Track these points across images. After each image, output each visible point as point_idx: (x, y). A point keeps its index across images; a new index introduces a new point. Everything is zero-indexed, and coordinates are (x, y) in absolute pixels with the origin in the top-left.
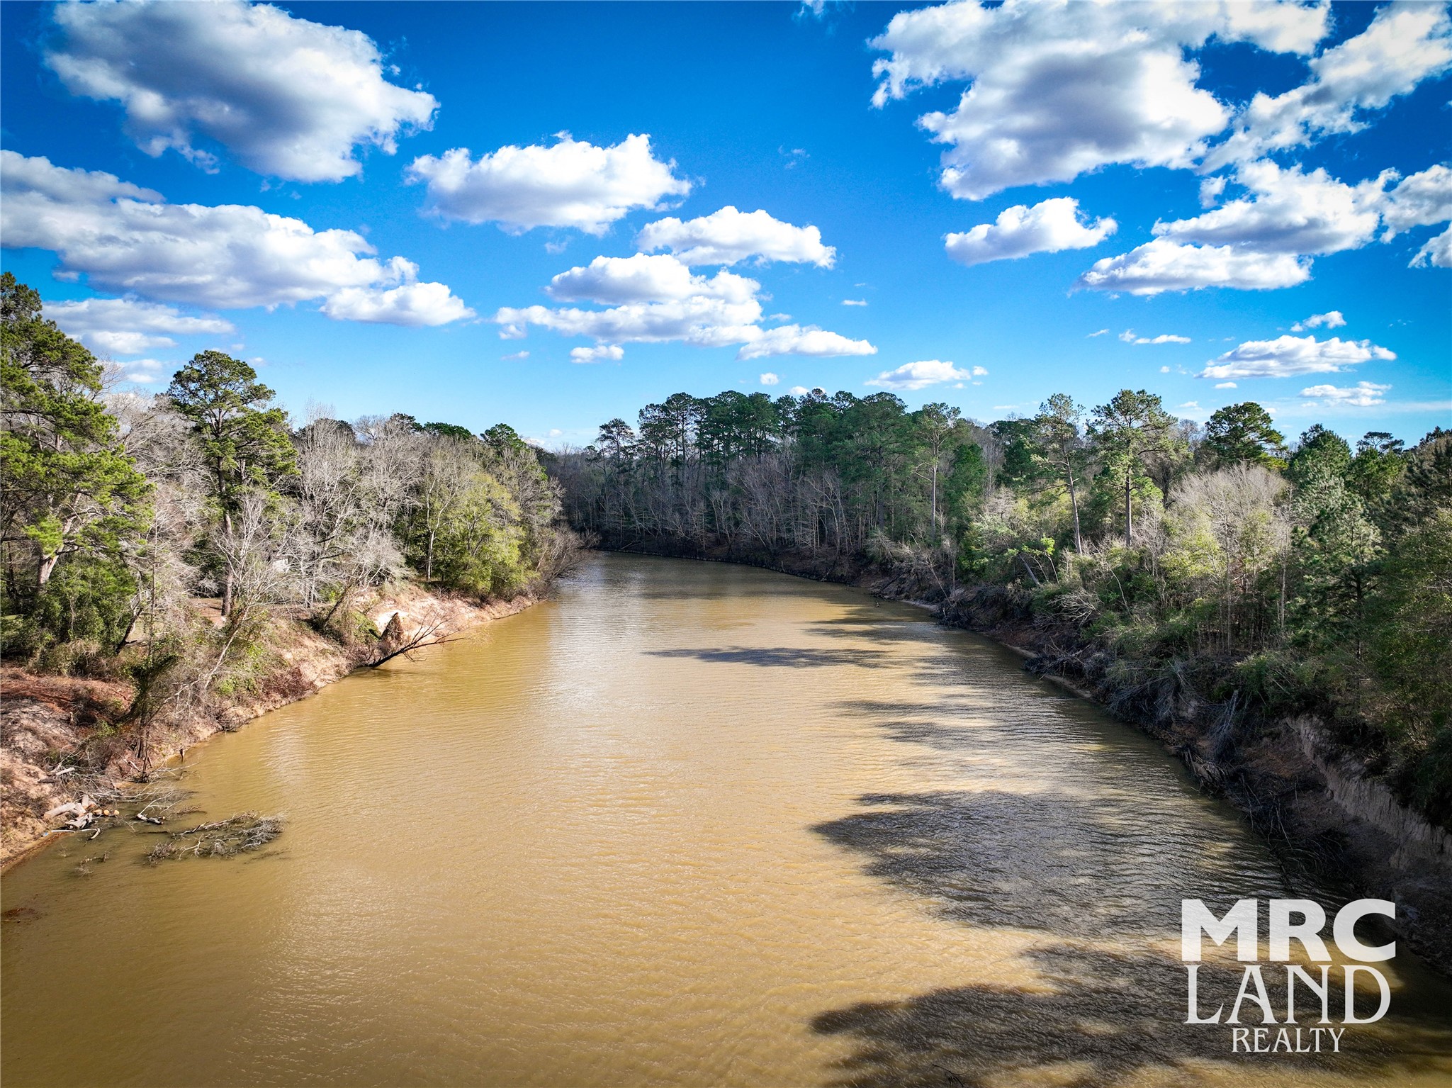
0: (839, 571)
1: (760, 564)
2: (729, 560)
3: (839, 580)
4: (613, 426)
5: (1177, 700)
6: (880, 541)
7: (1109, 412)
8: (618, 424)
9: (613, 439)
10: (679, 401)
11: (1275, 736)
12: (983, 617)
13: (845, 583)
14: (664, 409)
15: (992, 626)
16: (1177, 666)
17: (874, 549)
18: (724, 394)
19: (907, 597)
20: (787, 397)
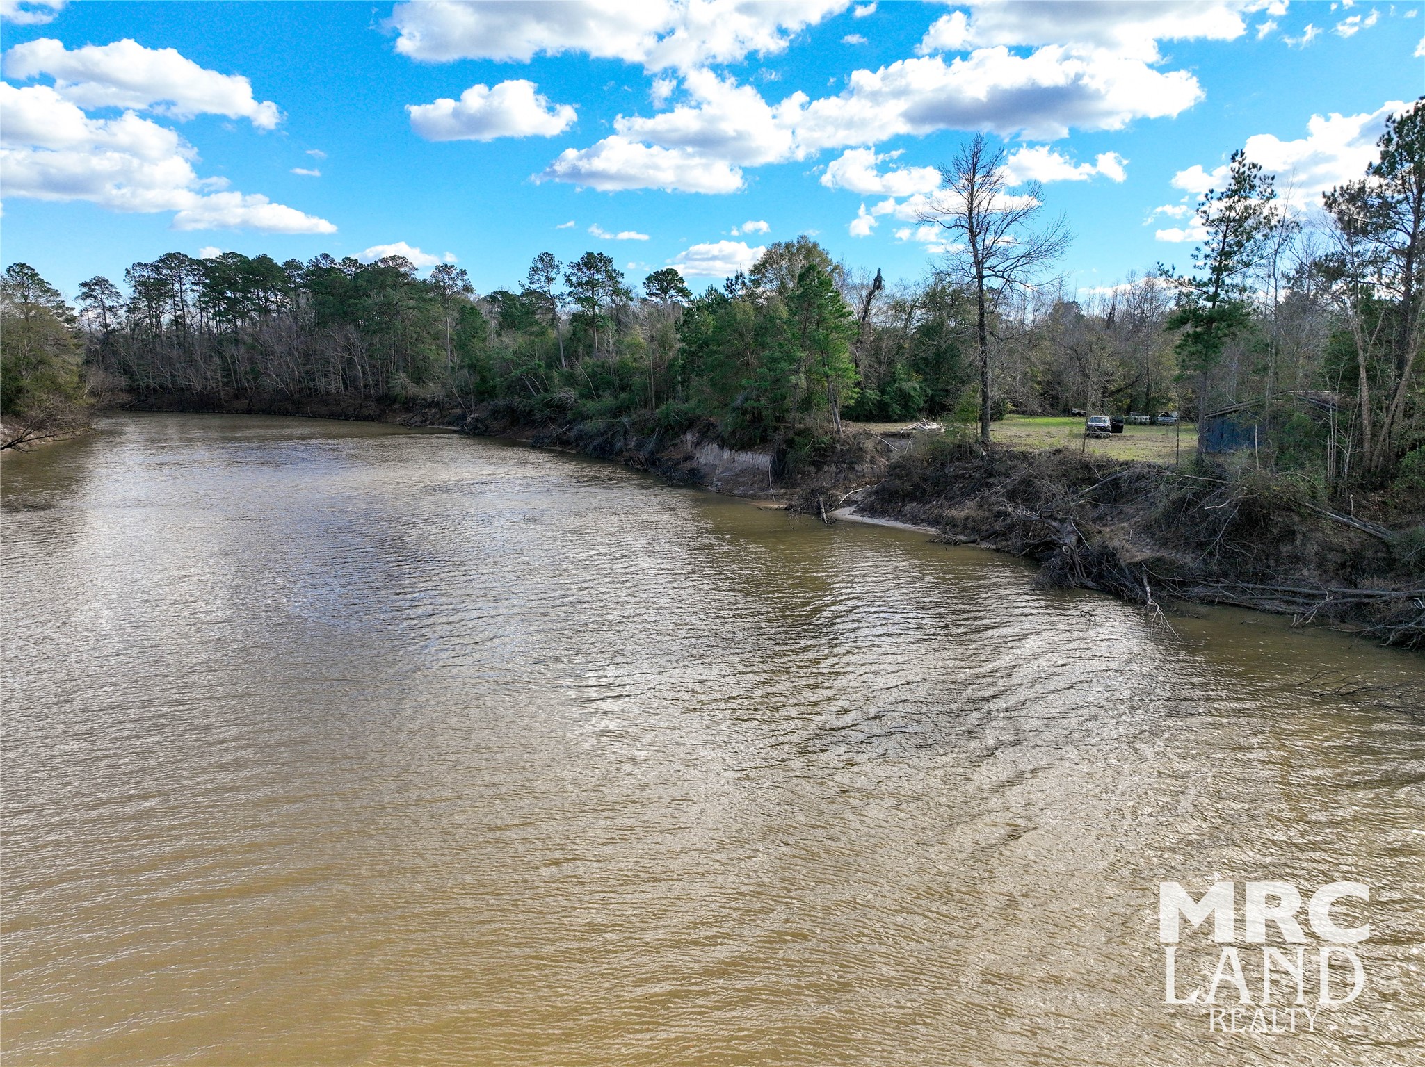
0: (365, 412)
1: (285, 413)
2: (250, 411)
3: (368, 419)
4: (96, 284)
5: (626, 439)
6: (403, 382)
7: (579, 269)
8: (100, 282)
9: (95, 297)
10: (173, 261)
11: (675, 445)
12: (496, 426)
13: (373, 421)
14: (157, 268)
15: (504, 431)
16: (625, 419)
17: (397, 390)
18: (224, 256)
19: (432, 423)
20: (293, 261)
